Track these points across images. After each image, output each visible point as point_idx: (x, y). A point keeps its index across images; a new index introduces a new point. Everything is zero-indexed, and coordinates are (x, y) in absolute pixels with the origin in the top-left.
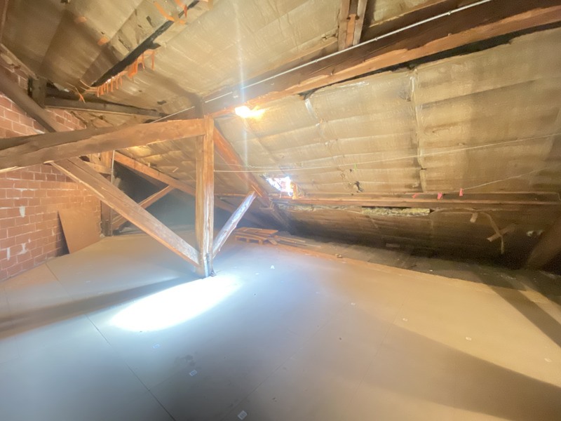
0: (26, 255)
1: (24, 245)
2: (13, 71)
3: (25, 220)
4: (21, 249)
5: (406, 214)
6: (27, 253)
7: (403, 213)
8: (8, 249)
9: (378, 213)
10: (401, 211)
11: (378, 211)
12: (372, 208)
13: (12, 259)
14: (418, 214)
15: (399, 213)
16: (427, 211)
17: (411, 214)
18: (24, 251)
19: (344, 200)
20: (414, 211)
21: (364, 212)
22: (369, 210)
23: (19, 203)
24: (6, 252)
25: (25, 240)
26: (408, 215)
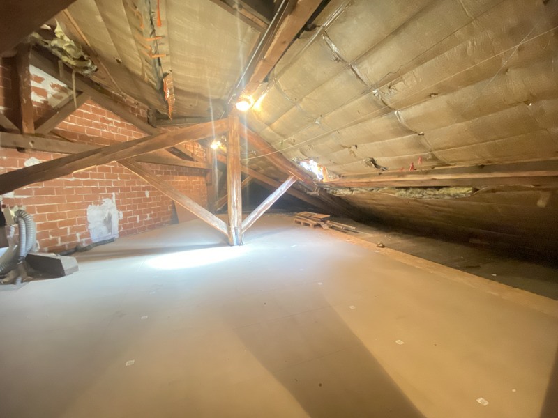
0: (149, 222)
1: (148, 215)
2: (136, 107)
3: (149, 199)
4: (146, 217)
5: (444, 195)
6: (151, 220)
7: (439, 195)
8: (138, 216)
9: (413, 195)
10: (437, 192)
11: (411, 193)
12: (407, 188)
13: (141, 223)
14: (458, 195)
15: (435, 195)
16: (468, 190)
17: (449, 195)
18: (148, 219)
19: (372, 180)
20: (452, 191)
21: (397, 194)
22: (403, 192)
23: (144, 189)
24: (136, 218)
25: (149, 211)
26: (447, 198)
